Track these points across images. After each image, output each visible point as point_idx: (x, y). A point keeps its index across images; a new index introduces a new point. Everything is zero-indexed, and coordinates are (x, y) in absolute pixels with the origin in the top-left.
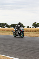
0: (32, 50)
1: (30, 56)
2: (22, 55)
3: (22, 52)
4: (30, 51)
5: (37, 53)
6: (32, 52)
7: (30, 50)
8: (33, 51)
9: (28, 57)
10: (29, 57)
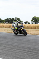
0: (31, 51)
3: (19, 53)
5: (37, 55)
6: (31, 54)
7: (29, 51)
8: (32, 52)
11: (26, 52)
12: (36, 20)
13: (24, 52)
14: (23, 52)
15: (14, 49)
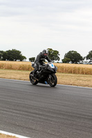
0: (41, 113)
1: (34, 127)
2: (16, 125)
3: (17, 116)
4: (34, 115)
5: (51, 121)
6: (40, 118)
8: (41, 115)
9: (30, 128)
10: (32, 129)
11: (30, 114)
12: (52, 56)
13: (28, 115)
14: (25, 115)
15: (8, 108)
